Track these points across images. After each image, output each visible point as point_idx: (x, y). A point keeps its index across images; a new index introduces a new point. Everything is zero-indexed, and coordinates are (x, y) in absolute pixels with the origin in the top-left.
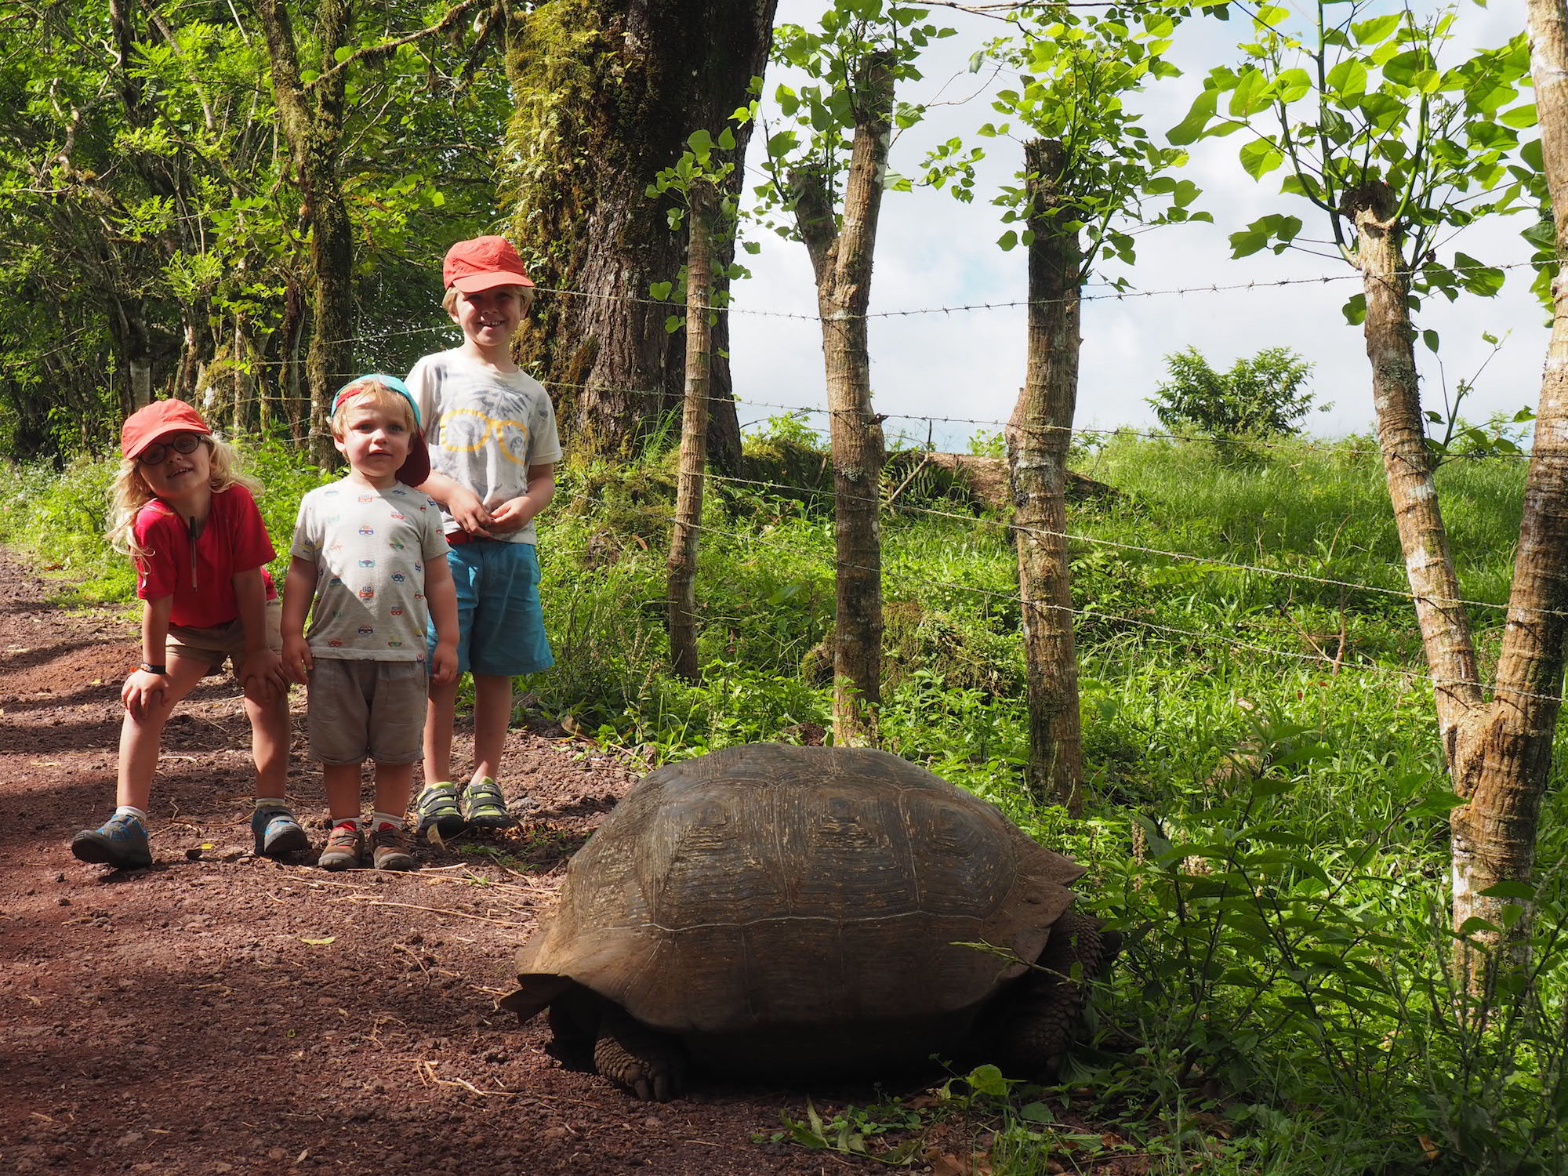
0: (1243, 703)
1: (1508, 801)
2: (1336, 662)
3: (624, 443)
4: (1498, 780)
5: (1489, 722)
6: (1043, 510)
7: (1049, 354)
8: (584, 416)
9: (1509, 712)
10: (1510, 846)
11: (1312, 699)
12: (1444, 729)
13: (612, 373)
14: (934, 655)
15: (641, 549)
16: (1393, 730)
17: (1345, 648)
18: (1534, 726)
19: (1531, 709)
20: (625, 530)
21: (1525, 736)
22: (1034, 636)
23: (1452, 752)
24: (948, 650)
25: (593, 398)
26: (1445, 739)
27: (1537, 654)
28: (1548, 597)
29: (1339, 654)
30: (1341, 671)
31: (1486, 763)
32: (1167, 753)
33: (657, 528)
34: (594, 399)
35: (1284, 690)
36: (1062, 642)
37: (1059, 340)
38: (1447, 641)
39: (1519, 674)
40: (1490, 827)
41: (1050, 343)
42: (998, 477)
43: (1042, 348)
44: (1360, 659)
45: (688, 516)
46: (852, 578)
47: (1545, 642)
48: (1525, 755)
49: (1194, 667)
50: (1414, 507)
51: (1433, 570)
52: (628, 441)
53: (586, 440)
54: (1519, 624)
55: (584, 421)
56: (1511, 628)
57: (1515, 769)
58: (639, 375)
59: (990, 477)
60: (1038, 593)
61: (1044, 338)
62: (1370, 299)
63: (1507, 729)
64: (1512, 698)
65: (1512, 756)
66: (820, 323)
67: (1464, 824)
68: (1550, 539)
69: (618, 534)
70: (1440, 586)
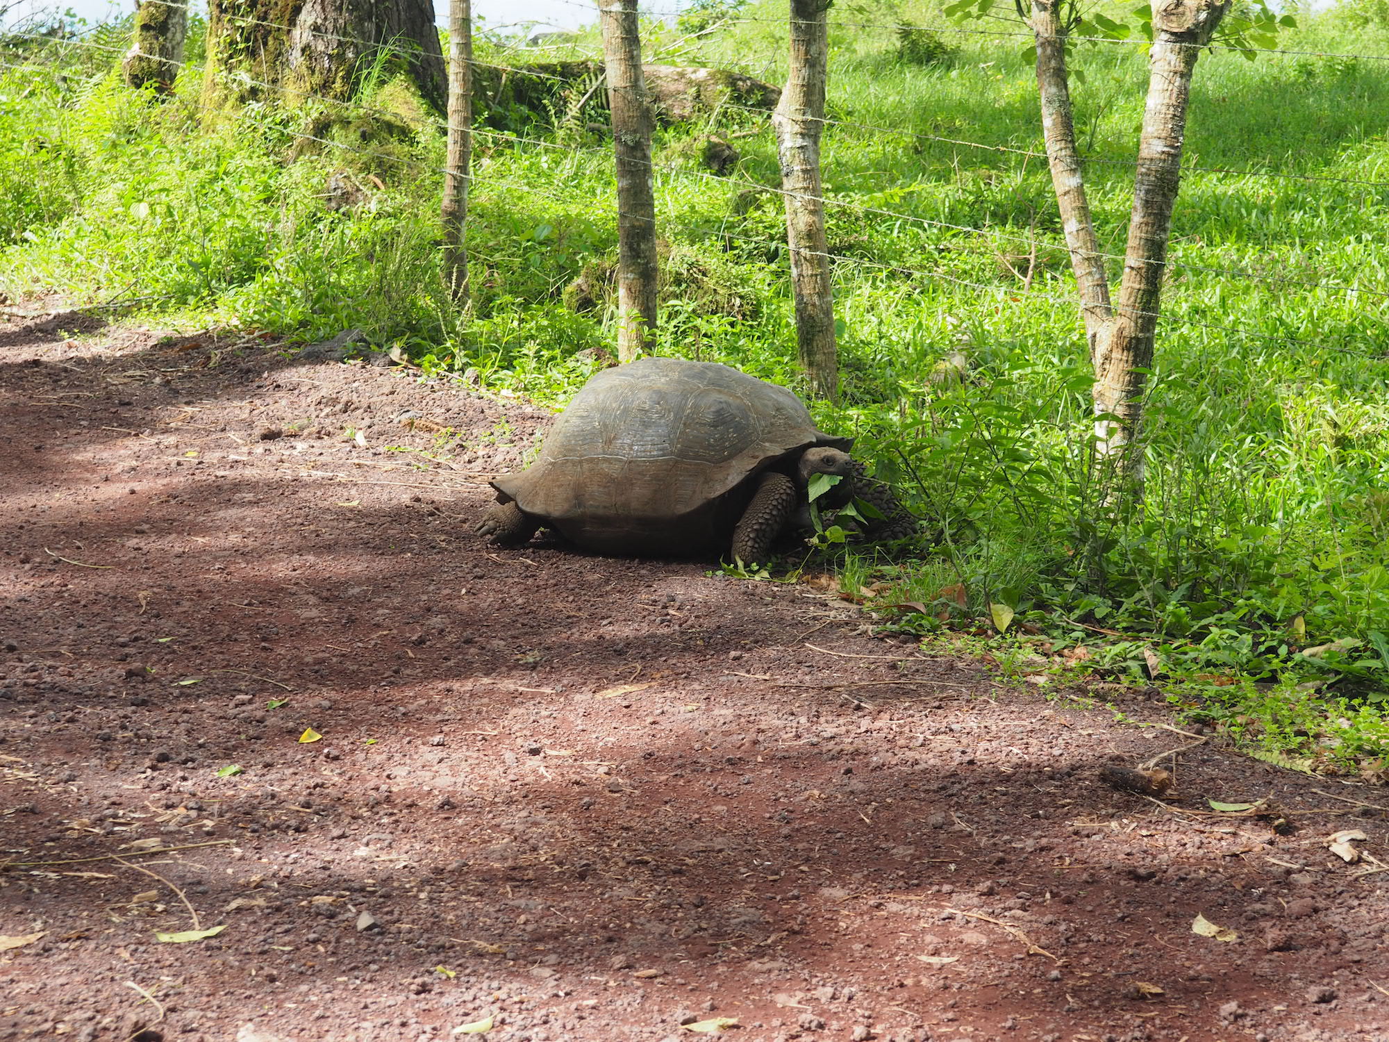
0: (949, 319)
1: (1127, 378)
2: (1026, 281)
3: (338, 80)
4: (1121, 366)
5: (1115, 329)
6: (805, 180)
7: (806, 61)
8: (297, 53)
9: (1126, 323)
10: (1129, 406)
11: (1007, 313)
12: (1089, 336)
13: (324, 9)
14: (684, 286)
15: (378, 189)
16: (1075, 339)
17: (1036, 267)
18: (1141, 331)
19: (1140, 321)
20: (361, 171)
21: (1137, 338)
22: (800, 275)
23: (1094, 349)
24: (695, 281)
25: (305, 35)
26: (1089, 342)
27: (1143, 286)
28: (1148, 250)
29: (1030, 273)
30: (1032, 288)
31: (1114, 355)
32: (891, 363)
33: (390, 167)
34: (307, 37)
35: (984, 306)
36: (822, 279)
37: (814, 49)
38: (1090, 278)
39: (1132, 299)
40: (1117, 395)
41: (807, 52)
42: (681, 87)
43: (802, 56)
44: (1048, 276)
45: (459, 167)
46: (633, 227)
47: (1147, 279)
48: (1136, 349)
49: (905, 288)
50: (1068, 192)
51: (1081, 233)
52: (343, 78)
53: (300, 78)
54: (1132, 268)
55: (297, 58)
56: (1127, 270)
57: (1131, 359)
58: (351, 12)
59: (673, 87)
60: (803, 243)
61: (803, 49)
62: (1039, 51)
63: (1125, 333)
64: (1128, 314)
65: (1129, 350)
66: (599, 13)
67: (1101, 394)
68: (1149, 215)
69: (356, 176)
70: (1085, 243)
